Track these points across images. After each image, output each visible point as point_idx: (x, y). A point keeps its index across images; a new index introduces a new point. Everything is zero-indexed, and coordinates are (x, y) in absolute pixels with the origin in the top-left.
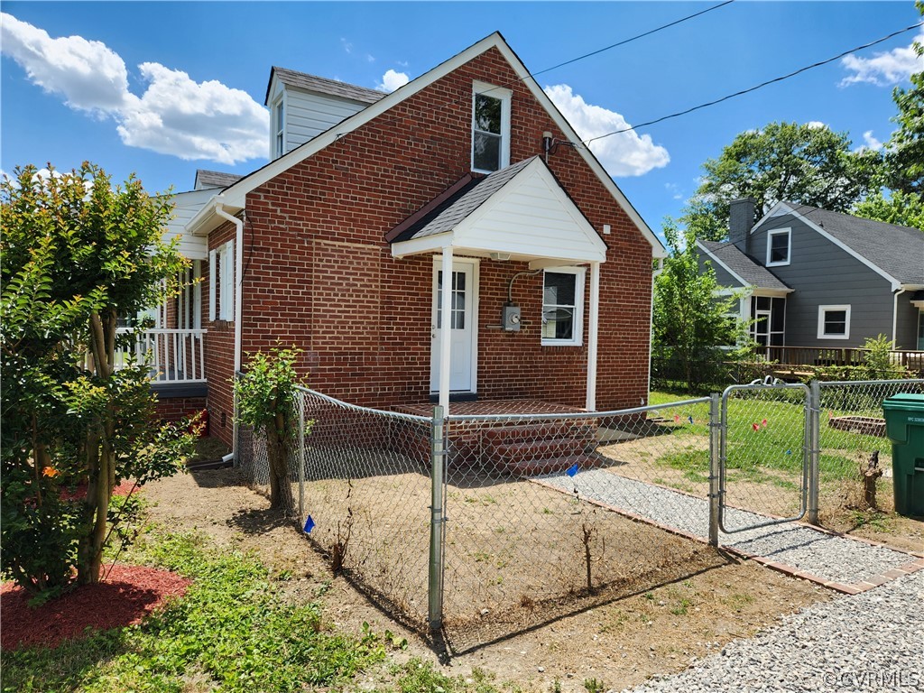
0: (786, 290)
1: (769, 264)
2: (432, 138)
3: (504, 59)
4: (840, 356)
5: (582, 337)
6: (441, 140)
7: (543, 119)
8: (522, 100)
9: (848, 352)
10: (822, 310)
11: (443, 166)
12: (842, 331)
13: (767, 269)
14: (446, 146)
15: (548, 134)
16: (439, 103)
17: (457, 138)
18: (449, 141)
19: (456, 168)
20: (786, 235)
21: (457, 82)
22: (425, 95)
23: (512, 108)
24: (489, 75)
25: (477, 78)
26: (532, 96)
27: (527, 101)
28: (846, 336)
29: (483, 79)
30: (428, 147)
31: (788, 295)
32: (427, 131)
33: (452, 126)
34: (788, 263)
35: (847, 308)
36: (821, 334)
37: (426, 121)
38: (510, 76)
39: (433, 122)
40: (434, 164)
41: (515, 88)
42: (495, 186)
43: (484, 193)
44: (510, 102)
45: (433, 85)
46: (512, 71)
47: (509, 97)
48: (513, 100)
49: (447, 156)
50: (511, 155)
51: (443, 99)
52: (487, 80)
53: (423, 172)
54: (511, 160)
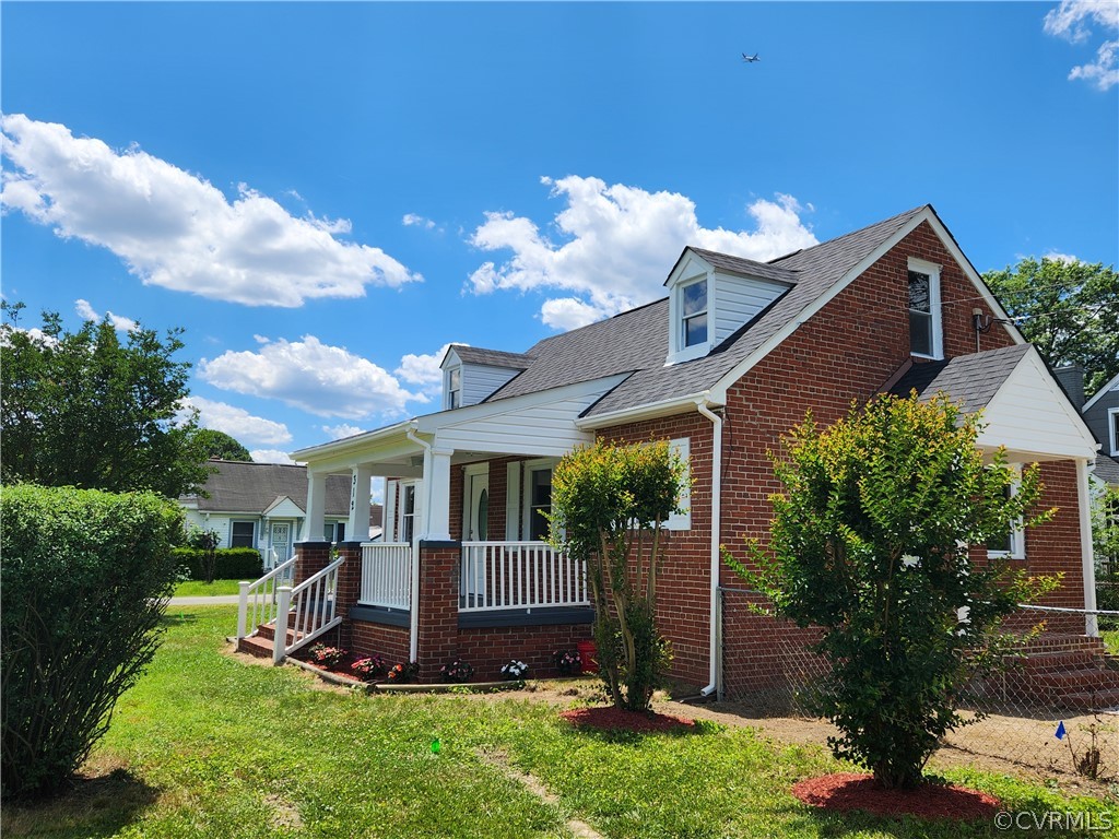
1: (1114, 454)
2: (876, 321)
3: (934, 233)
5: (1023, 548)
6: (883, 322)
7: (970, 294)
8: (951, 275)
11: (886, 350)
13: (1112, 459)
14: (888, 329)
15: (978, 311)
16: (880, 283)
17: (897, 320)
18: (890, 324)
19: (898, 352)
21: (895, 260)
22: (869, 275)
23: (941, 284)
24: (922, 251)
25: (912, 254)
26: (961, 271)
27: (956, 276)
29: (916, 256)
30: (874, 331)
32: (871, 314)
33: (892, 308)
37: (870, 303)
38: (940, 251)
39: (875, 304)
40: (878, 349)
41: (946, 263)
42: (989, 376)
43: (976, 384)
44: (938, 277)
45: (874, 265)
46: (942, 245)
47: (938, 273)
48: (943, 275)
49: (888, 340)
50: (945, 335)
51: (883, 278)
52: (920, 255)
53: (870, 358)
54: (944, 341)
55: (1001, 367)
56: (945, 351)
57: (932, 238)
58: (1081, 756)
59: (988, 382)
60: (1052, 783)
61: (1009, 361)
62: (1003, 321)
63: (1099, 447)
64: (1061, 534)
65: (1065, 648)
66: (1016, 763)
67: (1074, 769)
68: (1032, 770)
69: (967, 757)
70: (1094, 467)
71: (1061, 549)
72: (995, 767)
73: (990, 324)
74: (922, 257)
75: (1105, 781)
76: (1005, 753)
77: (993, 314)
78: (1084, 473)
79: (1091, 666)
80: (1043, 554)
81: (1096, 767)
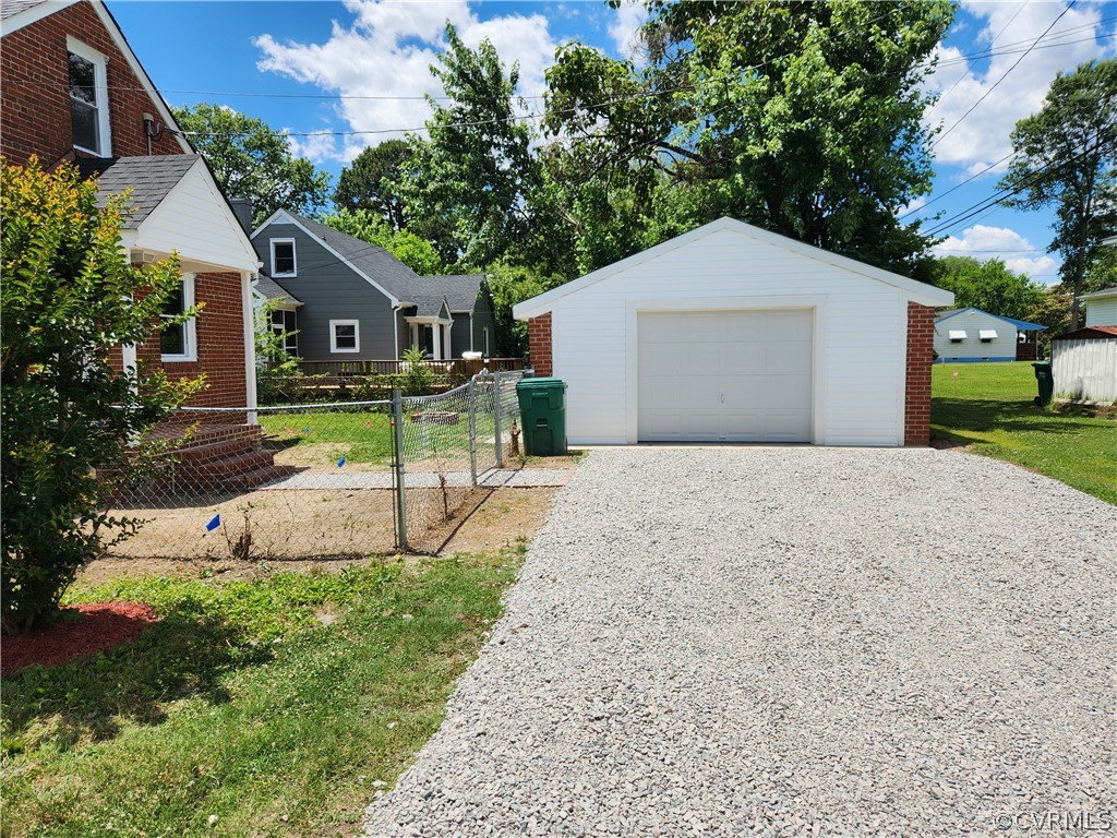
0: (297, 302)
1: (274, 275)
2: (26, 98)
3: (97, 17)
4: (361, 368)
5: (196, 351)
6: (36, 102)
7: (141, 97)
8: (119, 70)
9: (368, 363)
10: (333, 324)
11: (42, 136)
12: (353, 345)
13: (273, 279)
14: (43, 111)
15: (149, 117)
16: (32, 55)
17: (55, 104)
18: (46, 106)
19: (57, 141)
20: (290, 246)
21: (50, 33)
22: (14, 40)
23: (108, 77)
24: (84, 33)
25: (71, 33)
26: (129, 69)
27: (124, 73)
28: (357, 349)
29: (77, 36)
30: (23, 109)
31: (298, 308)
32: (20, 88)
33: (48, 88)
34: (294, 275)
35: (355, 323)
36: (334, 349)
37: (18, 74)
38: (106, 40)
39: (25, 78)
40: (32, 133)
41: (111, 54)
42: (158, 180)
43: (144, 186)
44: (105, 70)
45: (22, 30)
46: (107, 34)
47: (104, 64)
48: (109, 66)
49: (45, 125)
50: (113, 135)
51: (34, 50)
52: (82, 37)
53: (21, 141)
54: (113, 140)
55: (170, 173)
56: (114, 151)
57: (95, 22)
58: (235, 541)
59: (157, 186)
60: (207, 573)
61: (178, 168)
62: (176, 133)
63: (261, 265)
64: (229, 339)
65: (229, 438)
66: (174, 559)
67: (228, 553)
68: (189, 563)
69: (124, 563)
70: (256, 282)
71: (229, 352)
72: (154, 568)
73: (161, 132)
74: (84, 41)
75: (256, 559)
76: (164, 552)
77: (165, 124)
78: (248, 288)
79: (249, 450)
80: (214, 356)
81: (248, 550)
